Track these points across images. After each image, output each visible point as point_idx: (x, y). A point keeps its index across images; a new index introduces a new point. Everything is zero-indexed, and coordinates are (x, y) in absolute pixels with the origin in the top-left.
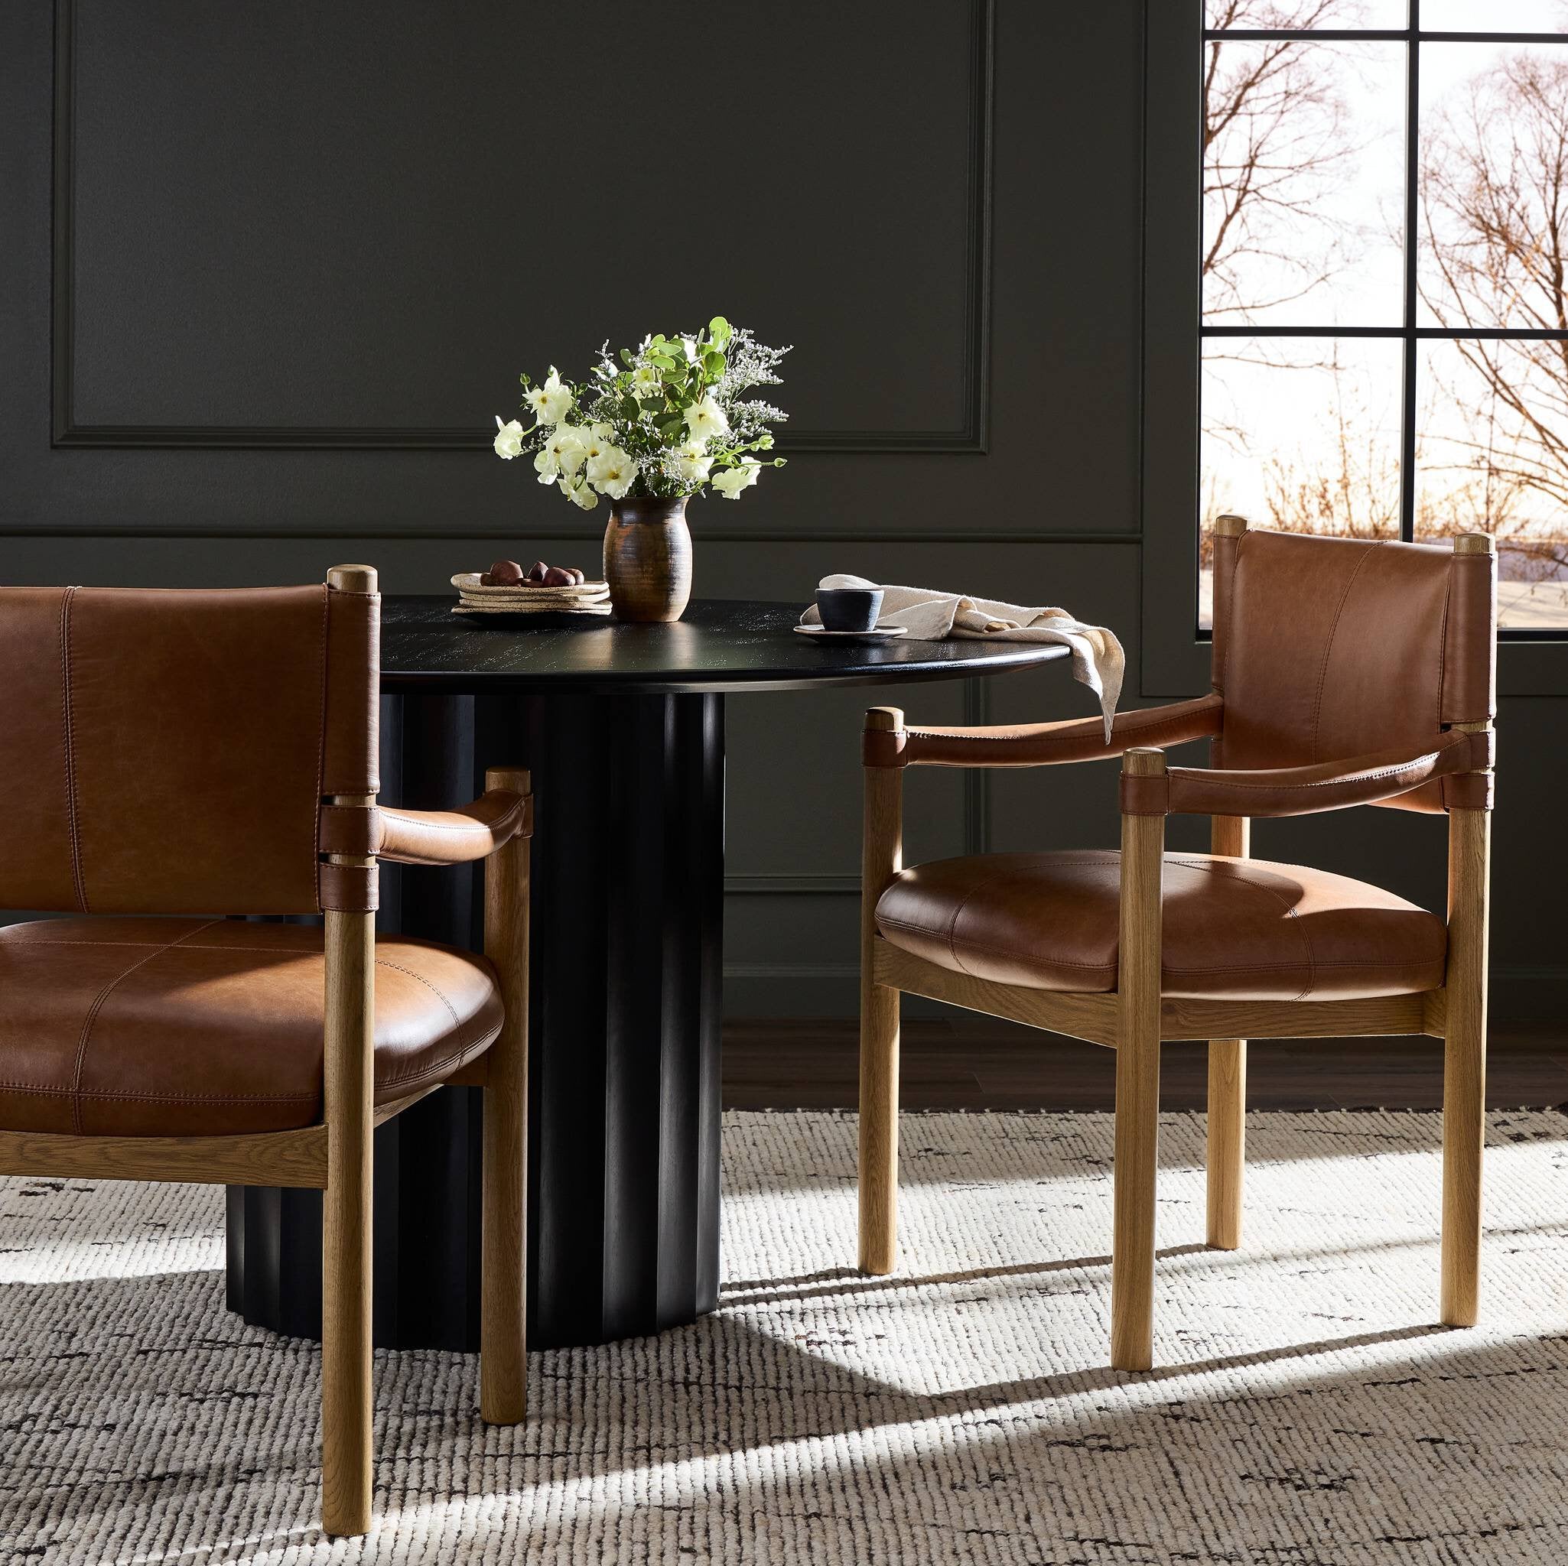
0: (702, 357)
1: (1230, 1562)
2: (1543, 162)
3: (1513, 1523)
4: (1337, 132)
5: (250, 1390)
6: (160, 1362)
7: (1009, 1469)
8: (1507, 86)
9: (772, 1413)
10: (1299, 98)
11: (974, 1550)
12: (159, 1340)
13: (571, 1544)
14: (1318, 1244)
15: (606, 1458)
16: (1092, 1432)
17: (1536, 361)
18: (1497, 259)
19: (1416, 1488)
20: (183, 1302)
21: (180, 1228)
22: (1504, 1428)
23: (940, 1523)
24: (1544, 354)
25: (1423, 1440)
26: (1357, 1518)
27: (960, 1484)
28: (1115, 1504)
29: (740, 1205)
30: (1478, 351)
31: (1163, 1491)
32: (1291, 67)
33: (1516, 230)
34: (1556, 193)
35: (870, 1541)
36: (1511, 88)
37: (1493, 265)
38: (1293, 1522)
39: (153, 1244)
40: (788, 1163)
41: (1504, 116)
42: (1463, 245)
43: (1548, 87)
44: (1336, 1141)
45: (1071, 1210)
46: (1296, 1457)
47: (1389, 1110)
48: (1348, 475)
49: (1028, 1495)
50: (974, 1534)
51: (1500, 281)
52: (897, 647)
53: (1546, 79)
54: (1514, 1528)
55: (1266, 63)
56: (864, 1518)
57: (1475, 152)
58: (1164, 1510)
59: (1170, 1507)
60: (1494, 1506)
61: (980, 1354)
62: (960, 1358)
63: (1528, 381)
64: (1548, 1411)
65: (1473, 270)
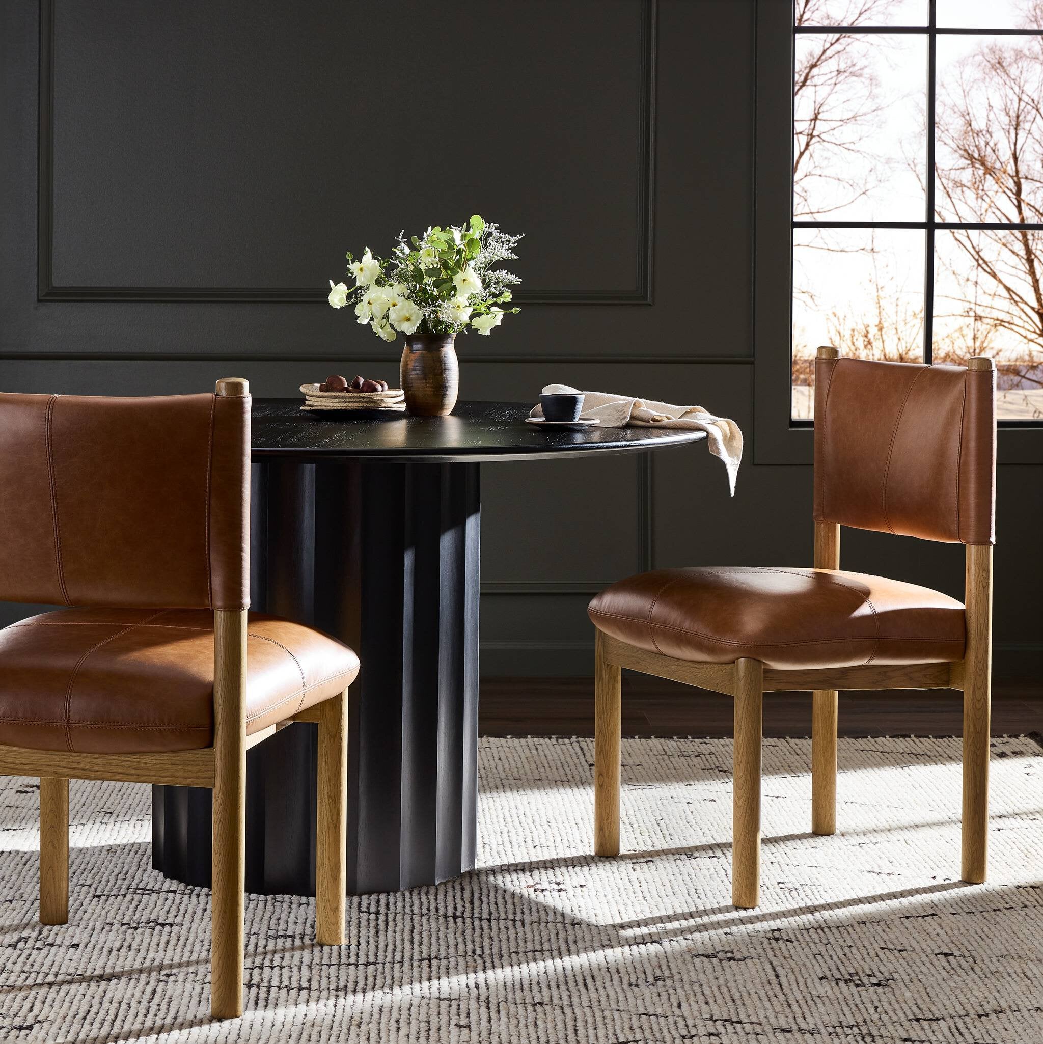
0: (465, 242)
1: (812, 1034)
2: (1008, 114)
3: (999, 1009)
4: (871, 96)
5: (168, 921)
6: (108, 903)
7: (667, 973)
8: (983, 64)
9: (510, 936)
10: (846, 74)
11: (644, 1027)
12: (108, 889)
13: (379, 1023)
14: (872, 825)
15: (402, 966)
16: (721, 949)
17: (1004, 245)
18: (978, 179)
19: (935, 985)
20: (124, 863)
21: (122, 815)
22: (992, 946)
23: (621, 1009)
24: (1010, 240)
25: (939, 954)
26: (897, 1006)
27: (634, 983)
28: (737, 996)
29: (491, 799)
30: (967, 239)
31: (768, 988)
32: (840, 54)
33: (990, 159)
34: (1017, 134)
35: (575, 1020)
36: (985, 65)
37: (975, 183)
38: (854, 1008)
39: (104, 825)
40: (522, 771)
41: (981, 84)
42: (955, 169)
43: (1010, 65)
44: (882, 757)
45: (708, 803)
46: (856, 965)
47: (916, 737)
48: (882, 321)
49: (679, 990)
50: (644, 1016)
51: (981, 193)
52: (592, 432)
53: (1009, 60)
54: (1000, 1012)
55: (824, 51)
56: (571, 1006)
57: (963, 108)
58: (769, 1000)
59: (773, 999)
60: (986, 998)
61: (648, 898)
62: (634, 900)
63: (1000, 258)
64: (1021, 936)
65: (963, 185)
